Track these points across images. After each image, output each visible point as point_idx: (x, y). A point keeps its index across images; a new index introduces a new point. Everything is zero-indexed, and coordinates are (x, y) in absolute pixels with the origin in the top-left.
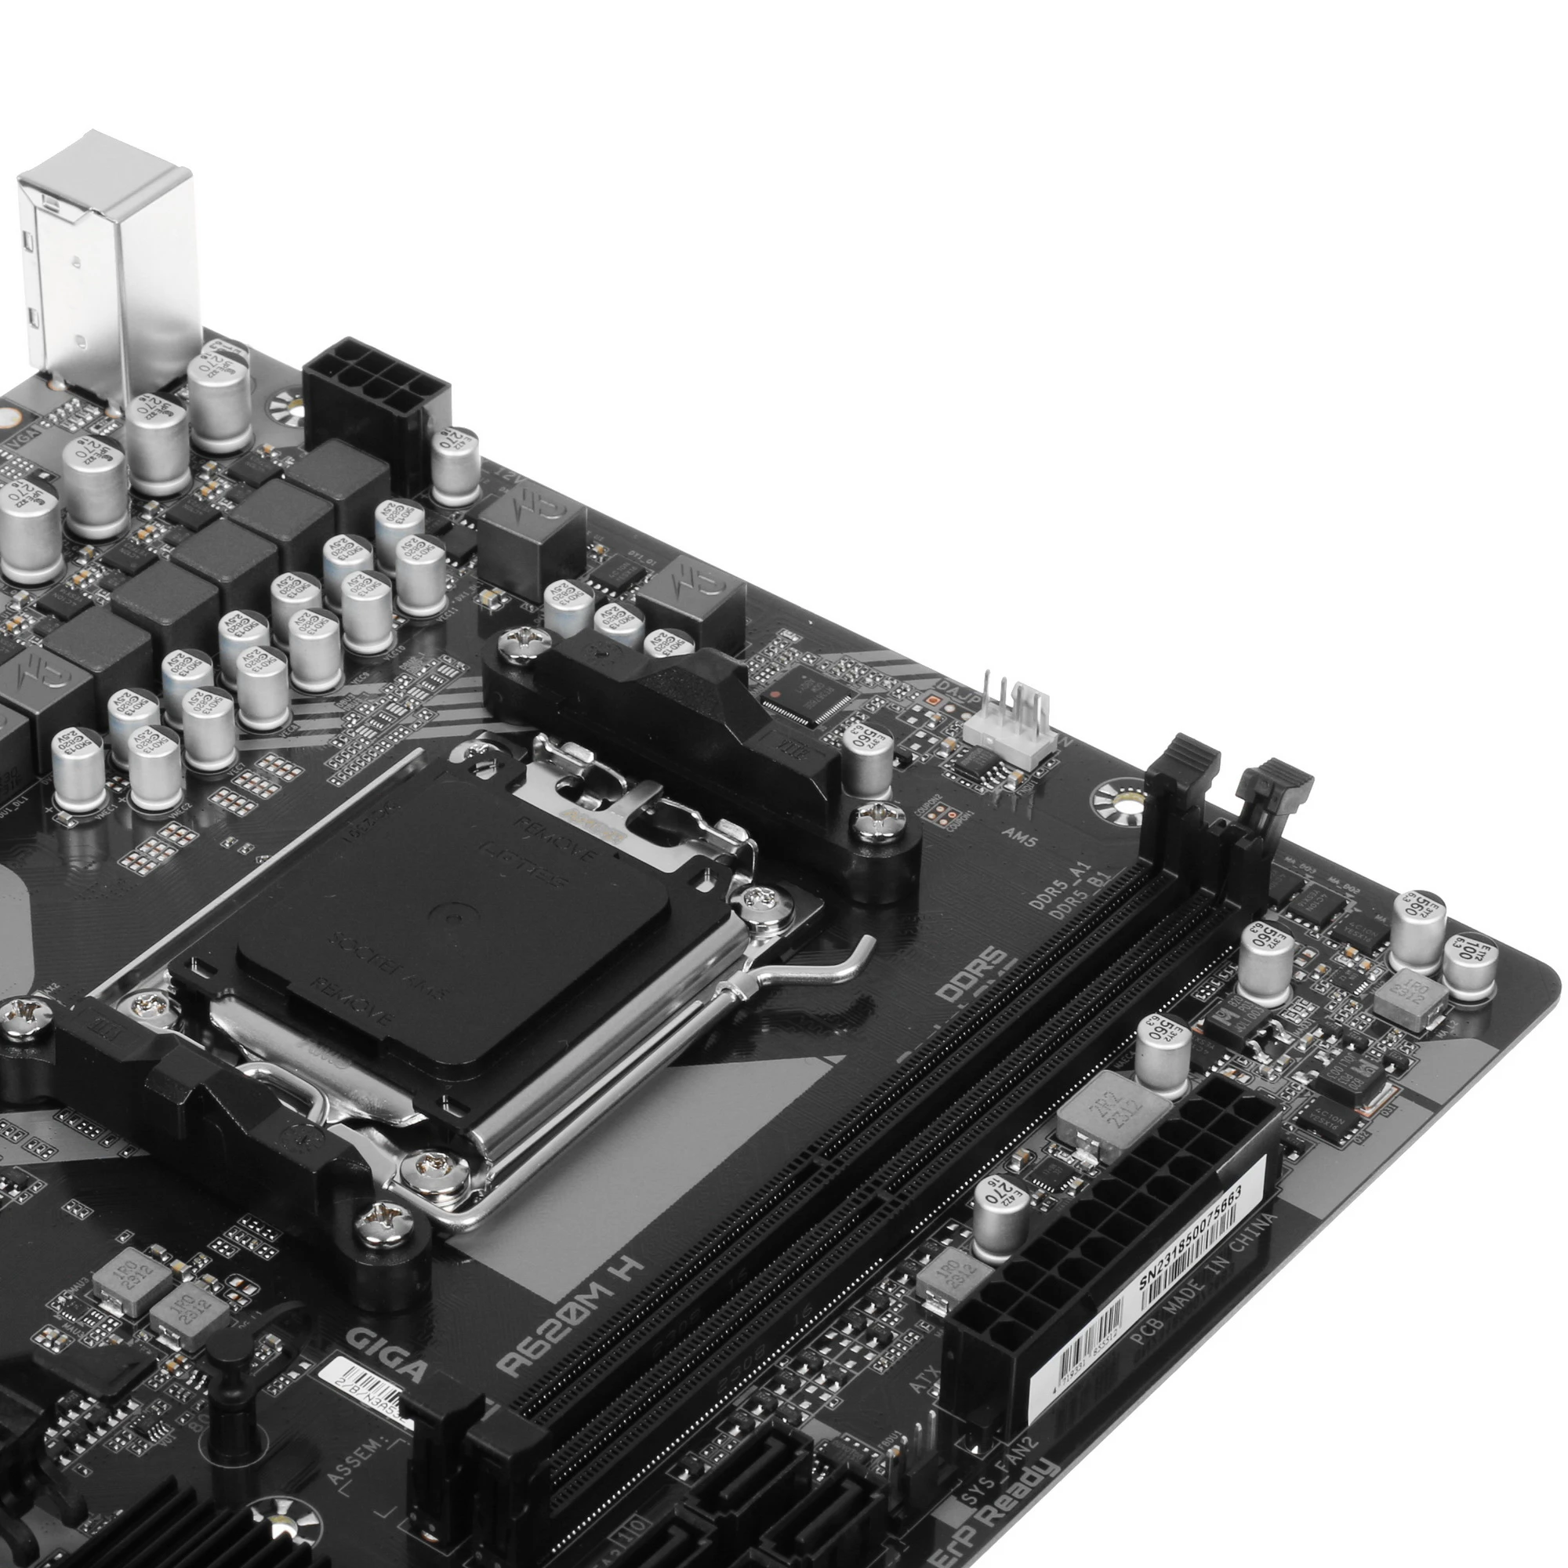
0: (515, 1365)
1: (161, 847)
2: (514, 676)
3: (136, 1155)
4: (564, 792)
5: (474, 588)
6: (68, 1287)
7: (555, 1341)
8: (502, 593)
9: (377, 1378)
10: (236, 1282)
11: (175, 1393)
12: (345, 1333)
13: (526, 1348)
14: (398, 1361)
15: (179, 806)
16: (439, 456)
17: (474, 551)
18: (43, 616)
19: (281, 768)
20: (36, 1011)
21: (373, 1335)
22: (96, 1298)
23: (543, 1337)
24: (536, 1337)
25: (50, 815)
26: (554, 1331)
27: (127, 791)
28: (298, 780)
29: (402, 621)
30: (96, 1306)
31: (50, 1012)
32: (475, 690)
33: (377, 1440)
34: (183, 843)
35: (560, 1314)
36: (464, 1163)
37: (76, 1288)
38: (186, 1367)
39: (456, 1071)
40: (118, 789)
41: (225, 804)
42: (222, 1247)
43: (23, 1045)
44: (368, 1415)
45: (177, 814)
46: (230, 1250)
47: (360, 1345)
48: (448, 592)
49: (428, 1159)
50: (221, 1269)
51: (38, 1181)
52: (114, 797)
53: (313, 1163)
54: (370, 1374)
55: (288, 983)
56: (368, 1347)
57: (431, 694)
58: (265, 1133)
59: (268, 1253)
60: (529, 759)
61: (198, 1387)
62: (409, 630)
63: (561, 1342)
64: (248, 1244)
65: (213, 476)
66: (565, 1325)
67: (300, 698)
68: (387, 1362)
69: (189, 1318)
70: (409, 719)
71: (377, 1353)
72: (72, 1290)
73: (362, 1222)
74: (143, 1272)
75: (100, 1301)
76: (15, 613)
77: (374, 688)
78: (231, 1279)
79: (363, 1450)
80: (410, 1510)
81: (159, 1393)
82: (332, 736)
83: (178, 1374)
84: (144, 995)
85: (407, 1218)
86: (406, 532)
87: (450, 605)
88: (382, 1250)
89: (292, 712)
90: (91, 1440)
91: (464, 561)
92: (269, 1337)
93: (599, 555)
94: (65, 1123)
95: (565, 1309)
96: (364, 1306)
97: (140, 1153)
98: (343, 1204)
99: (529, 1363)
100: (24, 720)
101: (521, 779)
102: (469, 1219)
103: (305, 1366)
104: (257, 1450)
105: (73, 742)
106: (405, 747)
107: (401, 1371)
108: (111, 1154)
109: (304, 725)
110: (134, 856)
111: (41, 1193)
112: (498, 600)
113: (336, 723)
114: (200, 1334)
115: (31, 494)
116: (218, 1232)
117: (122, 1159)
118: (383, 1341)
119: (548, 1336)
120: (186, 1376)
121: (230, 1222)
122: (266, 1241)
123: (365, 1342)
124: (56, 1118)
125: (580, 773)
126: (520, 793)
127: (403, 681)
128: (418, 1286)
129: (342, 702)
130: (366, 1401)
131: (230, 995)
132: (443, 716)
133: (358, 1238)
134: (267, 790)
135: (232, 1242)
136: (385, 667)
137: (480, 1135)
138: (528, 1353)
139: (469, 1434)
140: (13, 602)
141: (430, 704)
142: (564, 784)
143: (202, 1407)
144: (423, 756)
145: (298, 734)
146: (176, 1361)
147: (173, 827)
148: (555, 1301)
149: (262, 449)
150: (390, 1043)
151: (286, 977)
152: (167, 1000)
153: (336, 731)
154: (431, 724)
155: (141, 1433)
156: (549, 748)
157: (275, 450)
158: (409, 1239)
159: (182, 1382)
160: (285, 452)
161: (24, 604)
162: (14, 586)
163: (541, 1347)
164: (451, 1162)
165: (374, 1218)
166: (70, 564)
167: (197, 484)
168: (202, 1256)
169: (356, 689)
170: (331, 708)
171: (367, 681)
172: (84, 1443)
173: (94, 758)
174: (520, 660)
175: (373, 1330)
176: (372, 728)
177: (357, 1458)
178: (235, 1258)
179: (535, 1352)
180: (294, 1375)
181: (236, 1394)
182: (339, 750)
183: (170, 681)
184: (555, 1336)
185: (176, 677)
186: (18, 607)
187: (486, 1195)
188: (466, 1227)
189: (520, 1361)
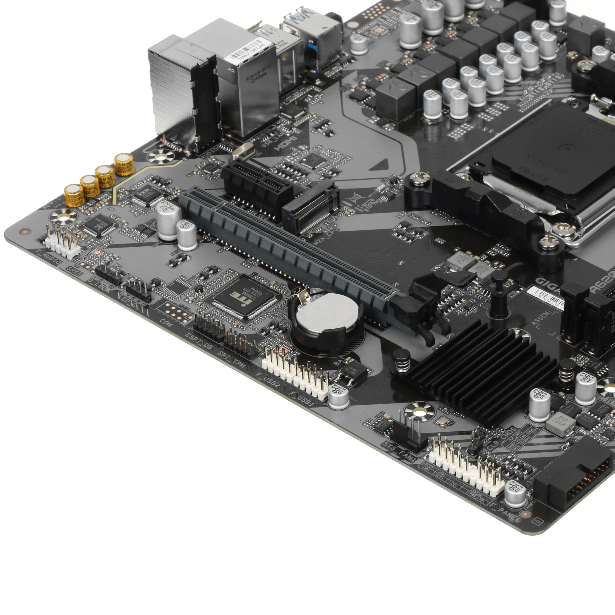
0: (594, 290)
1: (462, 130)
2: (583, 76)
3: (460, 224)
4: (602, 113)
5: (565, 52)
6: (438, 264)
7: (608, 283)
8: (576, 53)
9: (547, 293)
10: (496, 263)
11: (477, 297)
12: (535, 279)
13: (598, 284)
14: (554, 288)
15: (467, 118)
16: (552, 8)
17: (566, 40)
18: (415, 59)
19: (502, 106)
20: (424, 176)
21: (545, 280)
22: (448, 268)
23: (603, 281)
24: (601, 281)
25: (422, 120)
26: (607, 279)
27: (449, 113)
28: (508, 110)
29: (541, 62)
30: (449, 270)
31: (429, 177)
32: (568, 83)
33: (548, 312)
34: (469, 129)
35: (609, 274)
36: (574, 227)
37: (441, 265)
38: (481, 289)
39: (570, 196)
40: (445, 113)
41: (483, 117)
42: (491, 253)
43: (420, 187)
44: (544, 304)
45: (466, 120)
46: (494, 254)
47: (541, 283)
48: (557, 53)
49: (562, 225)
50: (491, 259)
51: (426, 232)
52: (444, 115)
53: (525, 221)
54: (544, 292)
55: (511, 168)
56: (543, 284)
57: (553, 84)
58: (508, 211)
59: (507, 255)
60: (589, 103)
61: (485, 295)
62: (544, 65)
63: (610, 283)
64: (500, 252)
65: (472, 16)
66: (611, 278)
67: (507, 85)
68: (550, 288)
69: (482, 273)
70: (545, 92)
71: (547, 285)
72: (440, 265)
73: (542, 241)
74: (465, 259)
75: (450, 269)
76: (405, 58)
77: (532, 82)
78: (495, 262)
79: (544, 315)
80: (561, 332)
81: (472, 297)
82: (518, 97)
83: (478, 291)
84: (460, 174)
85: (557, 240)
86: (543, 31)
87: (558, 57)
88: (548, 250)
89: (504, 89)
90: (449, 311)
91: (562, 43)
92: (509, 280)
93: (609, 42)
94: (434, 214)
95: (611, 273)
96: (541, 271)
97: (461, 224)
98: (534, 237)
99: (599, 289)
100: (413, 87)
101: (587, 108)
102: (576, 244)
103: (522, 289)
104: (506, 315)
105: (431, 94)
106: (544, 100)
107: (555, 291)
108: (451, 224)
109: (509, 93)
110: (452, 133)
111: (427, 236)
112: (574, 55)
113: (520, 93)
114: (485, 278)
115: (412, 17)
116: (489, 248)
117: (454, 226)
118: (548, 282)
119: (606, 281)
120: (481, 292)
121: (494, 245)
122: (506, 251)
123: (542, 282)
124: (431, 213)
125: (607, 107)
126: (588, 112)
127: (543, 80)
128: (560, 264)
129: (522, 86)
130: (544, 300)
131: (490, 174)
132: (557, 91)
133: (540, 247)
134: (498, 114)
135: (494, 251)
136: (536, 76)
137: (579, 218)
138: (599, 286)
139: (585, 300)
140: (405, 54)
141: (552, 87)
142: (601, 111)
143: (487, 301)
144: (552, 101)
145: (507, 96)
146: (477, 287)
147: (465, 124)
148: (607, 270)
149: (489, 8)
150: (548, 187)
151: (510, 167)
152: (468, 176)
153: (520, 95)
154: (553, 93)
155: (467, 308)
156: (596, 99)
157: (493, 8)
158: (557, 247)
159: (480, 294)
160: (496, 9)
161: (409, 56)
162: (404, 50)
163: (603, 284)
164: (570, 226)
165: (545, 240)
166: (424, 43)
167: (466, 19)
168: (484, 255)
169: (526, 82)
170: (518, 88)
171: (530, 80)
172: (447, 312)
173: (438, 100)
174: (585, 70)
175: (544, 278)
176: (533, 94)
177: (541, 317)
178: (496, 256)
179: (601, 286)
180: (518, 292)
181: (501, 293)
182: (522, 101)
183: (463, 76)
184: (608, 281)
185: (466, 75)
186: (406, 56)
187: (581, 237)
188: (576, 246)
189: (596, 288)
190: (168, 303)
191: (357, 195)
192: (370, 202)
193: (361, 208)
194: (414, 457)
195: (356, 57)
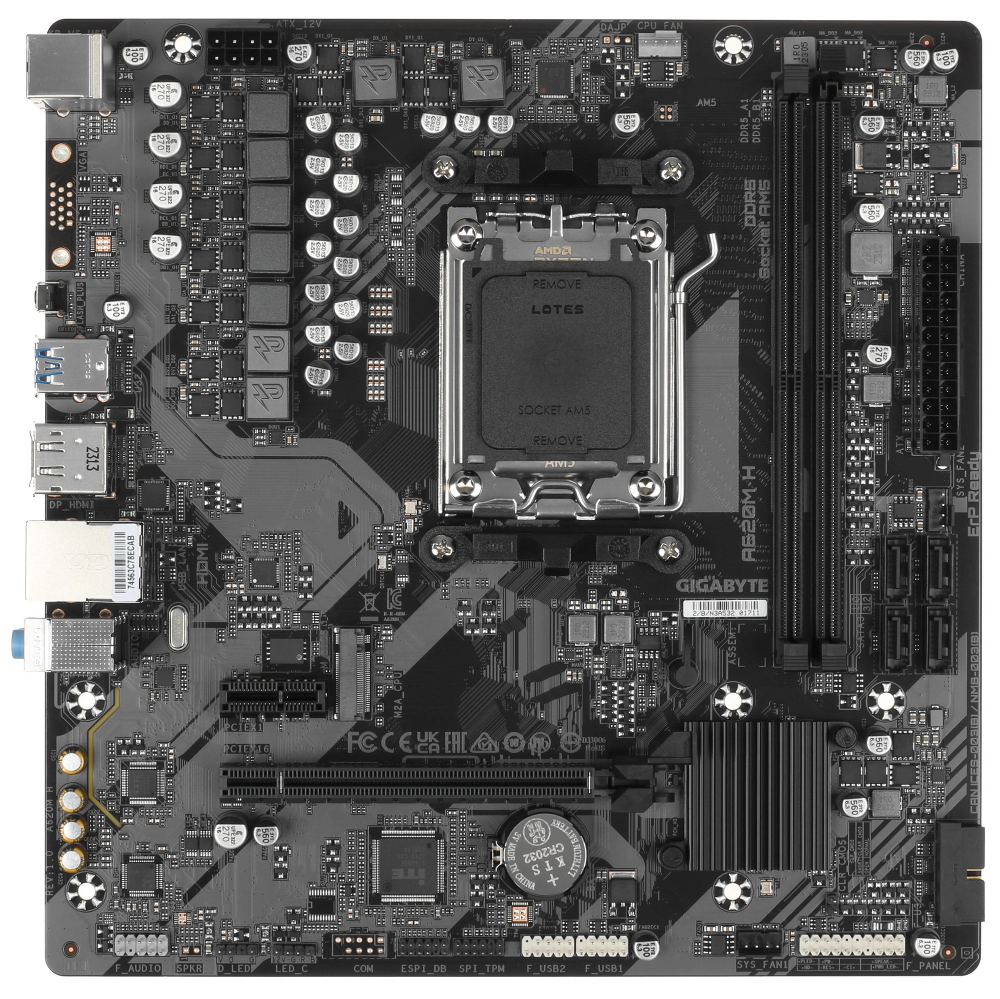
0: (750, 554)
1: (376, 378)
7: (754, 530)
9: (706, 601)
10: (614, 593)
11: (641, 667)
13: (746, 543)
14: (706, 586)
15: (362, 350)
19: (382, 292)
21: (687, 580)
23: (748, 532)
24: (745, 535)
26: (749, 526)
28: (394, 294)
33: (731, 630)
34: (382, 368)
35: (744, 516)
41: (378, 332)
42: (594, 580)
45: (366, 354)
46: (598, 579)
47: (686, 590)
50: (603, 591)
54: (702, 601)
56: (690, 588)
57: (402, 197)
59: (613, 569)
63: (756, 529)
64: (603, 571)
66: (751, 520)
67: (352, 243)
68: (703, 590)
70: (407, 221)
71: (696, 589)
74: (585, 625)
77: (376, 212)
78: (612, 593)
79: (730, 640)
81: (636, 671)
82: (385, 257)
90: (632, 712)
92: (653, 614)
95: (744, 511)
99: (754, 550)
100: (286, 379)
103: (675, 615)
105: (317, 376)
107: (711, 591)
110: (371, 392)
113: (380, 247)
116: (587, 574)
118: (693, 581)
122: (609, 565)
123: (687, 586)
124: (473, 562)
127: (384, 198)
129: (371, 232)
130: (712, 616)
132: (419, 208)
134: (388, 311)
135: (596, 575)
136: (369, 196)
138: (749, 544)
141: (407, 204)
143: (657, 665)
145: (370, 266)
147: (371, 363)
148: (737, 510)
151: (522, 447)
153: (384, 252)
154: (419, 217)
159: (639, 659)
163: (751, 538)
168: (591, 591)
169: (370, 219)
170: (369, 239)
171: (369, 210)
175: (684, 578)
176: (397, 238)
177: (732, 645)
178: (603, 581)
179: (751, 542)
180: (675, 623)
182: (395, 263)
184: (751, 528)
189: (750, 551)
190: (335, 937)
191: (366, 595)
192: (391, 597)
193: (391, 614)
194: (783, 961)
195: (128, 325)
